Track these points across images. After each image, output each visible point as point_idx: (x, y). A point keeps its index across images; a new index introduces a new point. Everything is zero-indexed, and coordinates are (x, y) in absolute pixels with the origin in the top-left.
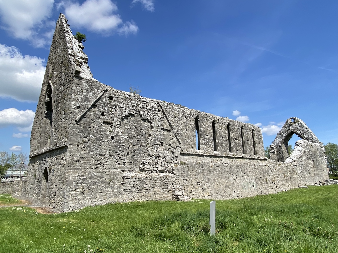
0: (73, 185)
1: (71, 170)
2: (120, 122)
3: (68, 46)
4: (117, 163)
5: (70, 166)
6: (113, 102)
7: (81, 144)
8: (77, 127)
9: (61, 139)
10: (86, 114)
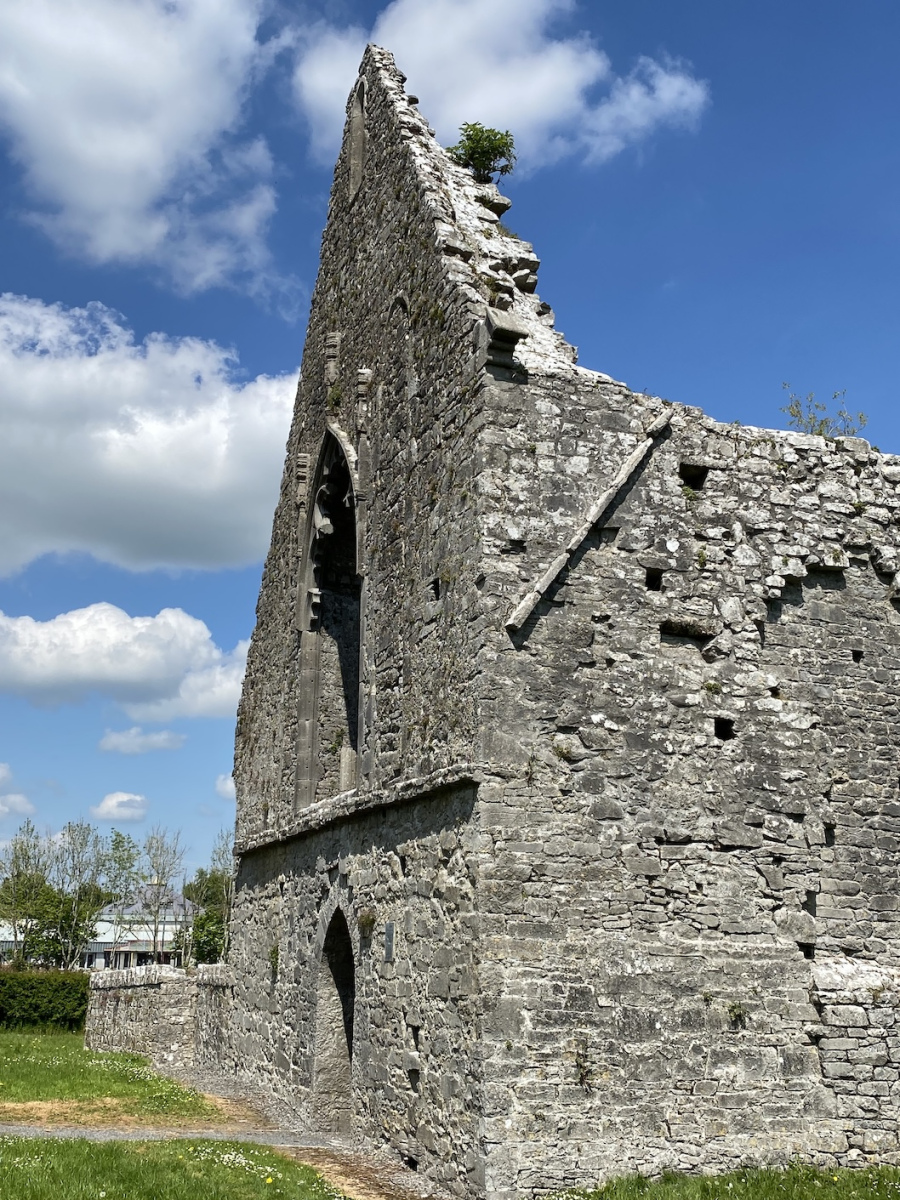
0: (523, 1029)
1: (508, 937)
2: (759, 624)
3: (433, 204)
4: (766, 896)
5: (496, 906)
6: (708, 502)
7: (548, 770)
8: (521, 663)
9: (424, 739)
10: (563, 584)
